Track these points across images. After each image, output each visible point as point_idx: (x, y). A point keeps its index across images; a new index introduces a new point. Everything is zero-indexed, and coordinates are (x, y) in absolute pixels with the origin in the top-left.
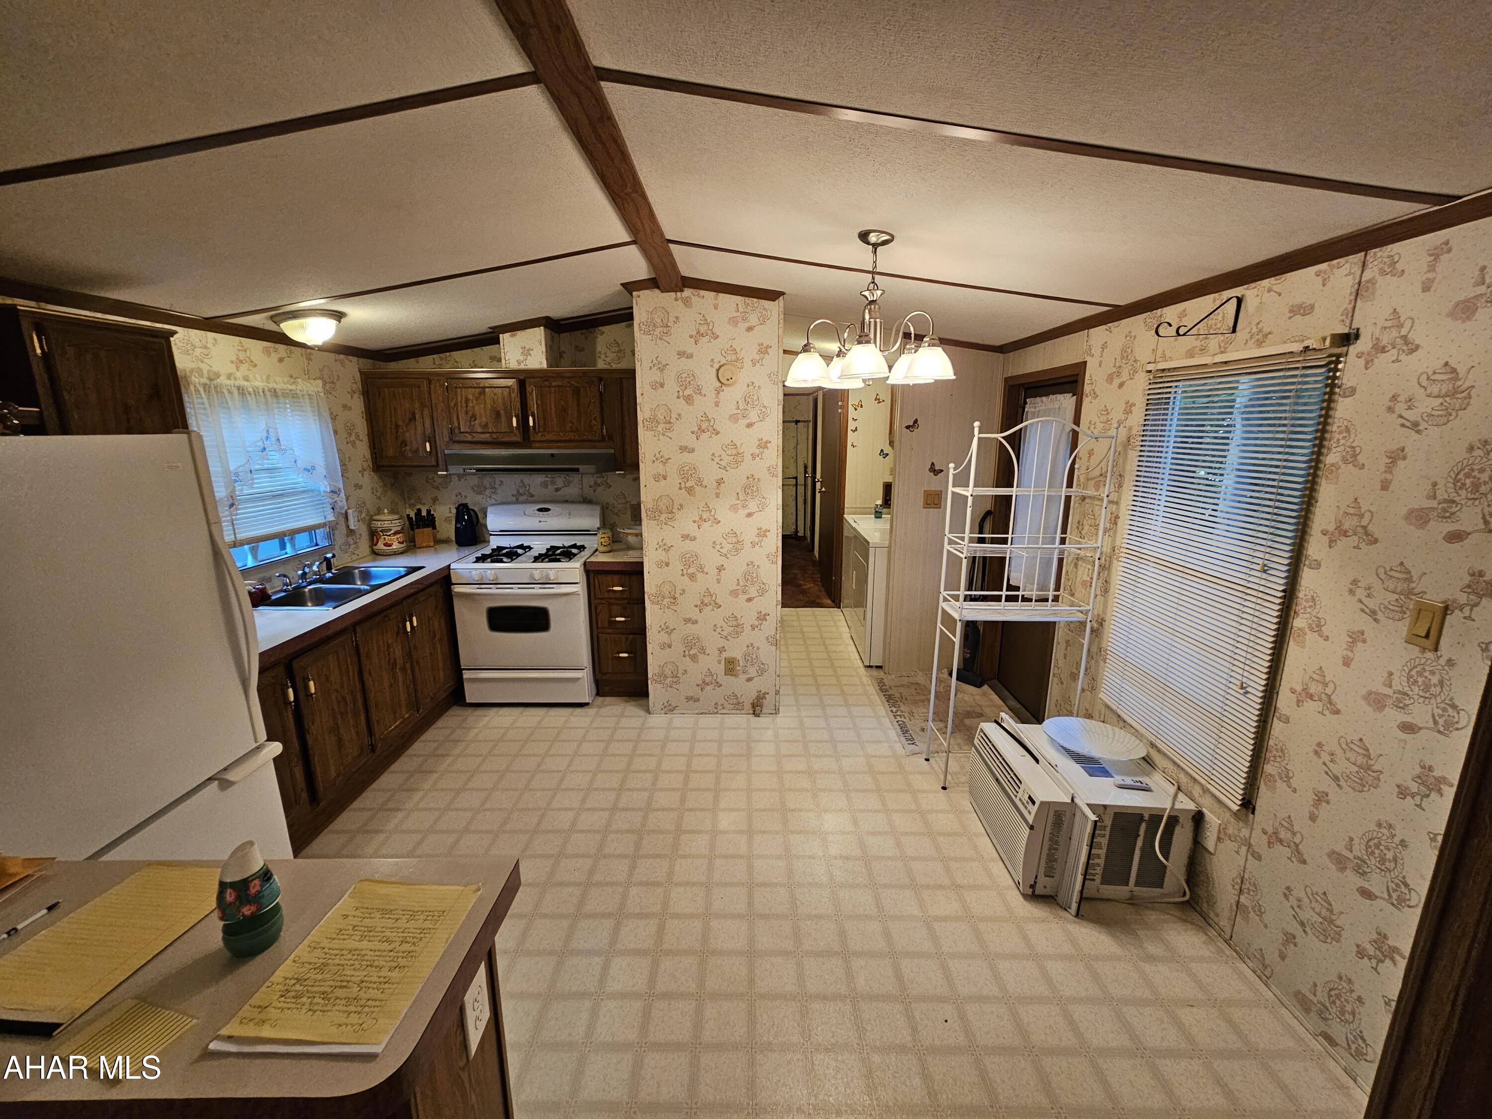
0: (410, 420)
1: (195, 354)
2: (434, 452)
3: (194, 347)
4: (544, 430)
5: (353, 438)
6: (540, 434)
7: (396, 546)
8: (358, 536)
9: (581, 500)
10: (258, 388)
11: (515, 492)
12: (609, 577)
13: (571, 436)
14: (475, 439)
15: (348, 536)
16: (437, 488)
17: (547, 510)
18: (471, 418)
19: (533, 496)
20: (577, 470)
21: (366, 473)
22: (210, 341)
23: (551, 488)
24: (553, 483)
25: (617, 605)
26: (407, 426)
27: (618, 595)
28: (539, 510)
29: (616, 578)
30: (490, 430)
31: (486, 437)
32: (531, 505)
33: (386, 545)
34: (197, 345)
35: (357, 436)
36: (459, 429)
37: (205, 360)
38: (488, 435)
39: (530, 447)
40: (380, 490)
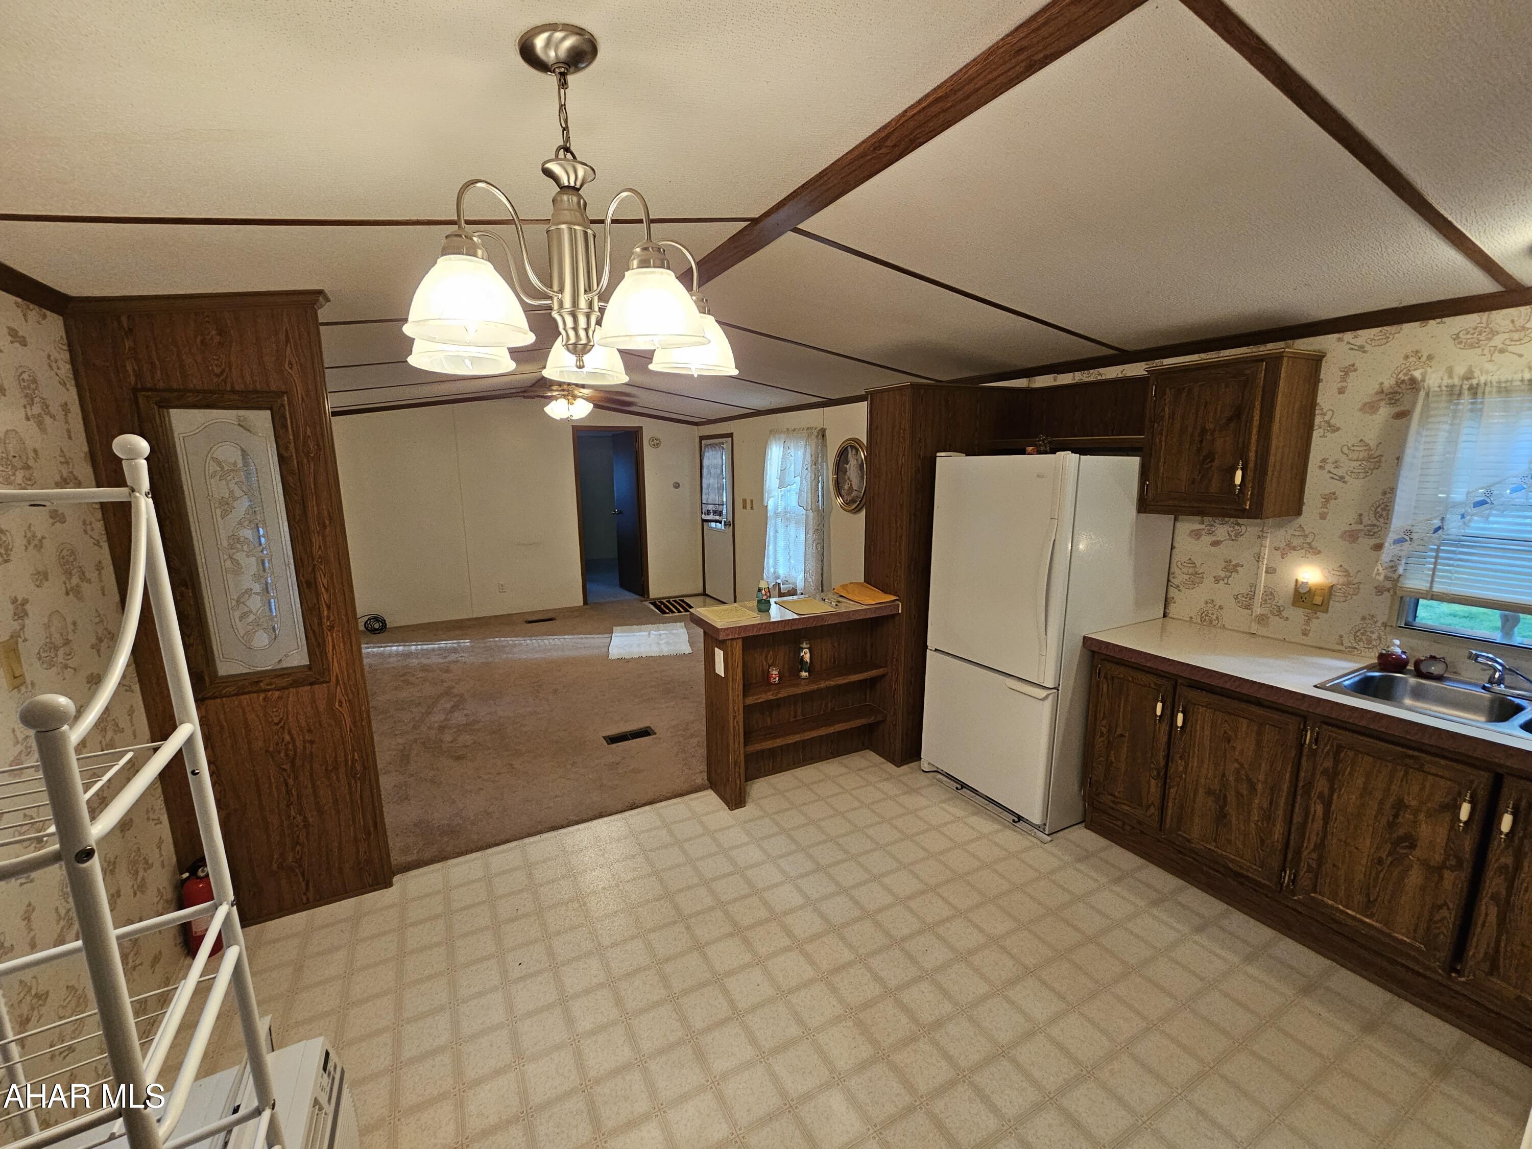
34: (1502, 330)
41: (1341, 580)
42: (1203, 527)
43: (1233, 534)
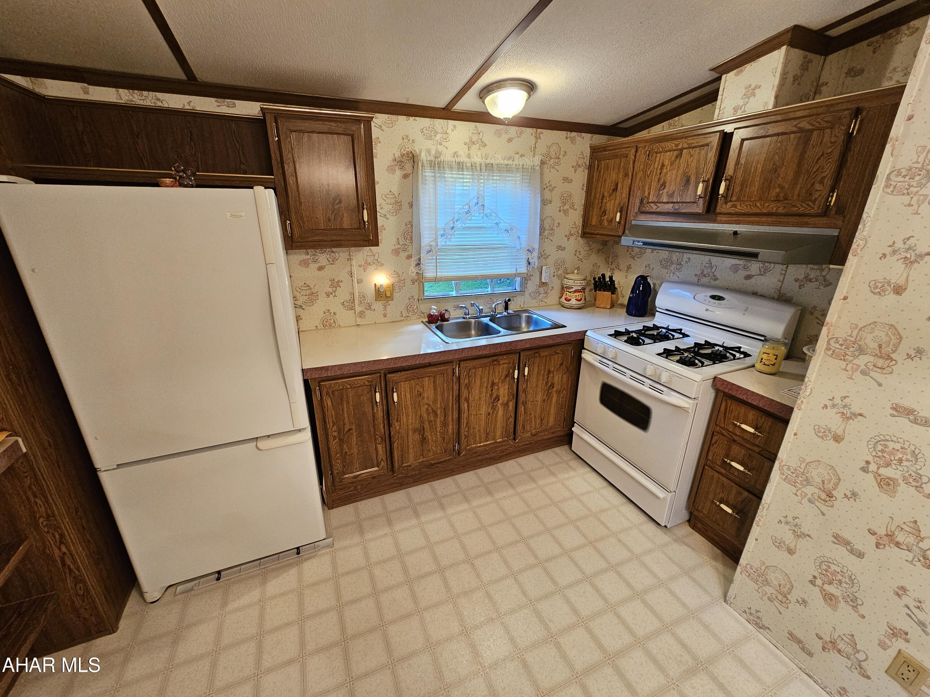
0: (613, 190)
1: (436, 139)
2: (623, 222)
3: (436, 133)
4: (738, 200)
5: (566, 207)
6: (730, 204)
7: (573, 302)
8: (550, 288)
9: (776, 296)
10: (475, 163)
11: (699, 273)
12: (742, 409)
13: (773, 207)
14: (658, 210)
15: (539, 286)
16: (633, 258)
17: (720, 298)
18: (661, 186)
19: (716, 279)
20: (755, 255)
21: (572, 239)
22: (451, 127)
23: (742, 273)
24: (745, 268)
25: (742, 445)
26: (610, 196)
27: (748, 437)
28: (713, 297)
29: (751, 415)
30: (675, 200)
31: (669, 207)
32: (704, 289)
33: (567, 299)
34: (439, 131)
35: (572, 206)
36: (648, 199)
37: (444, 143)
38: (671, 205)
39: (714, 221)
40: (583, 253)
41: (397, 279)
42: (308, 257)
43: (331, 260)
